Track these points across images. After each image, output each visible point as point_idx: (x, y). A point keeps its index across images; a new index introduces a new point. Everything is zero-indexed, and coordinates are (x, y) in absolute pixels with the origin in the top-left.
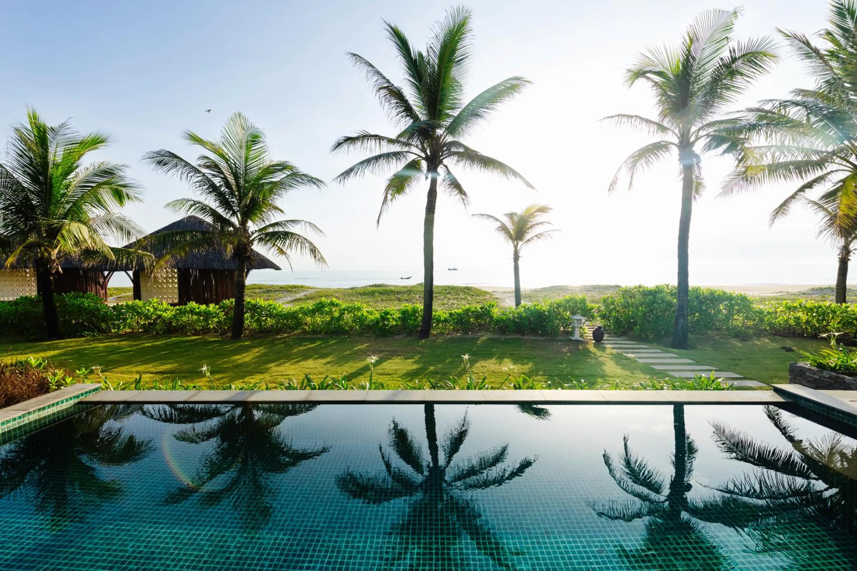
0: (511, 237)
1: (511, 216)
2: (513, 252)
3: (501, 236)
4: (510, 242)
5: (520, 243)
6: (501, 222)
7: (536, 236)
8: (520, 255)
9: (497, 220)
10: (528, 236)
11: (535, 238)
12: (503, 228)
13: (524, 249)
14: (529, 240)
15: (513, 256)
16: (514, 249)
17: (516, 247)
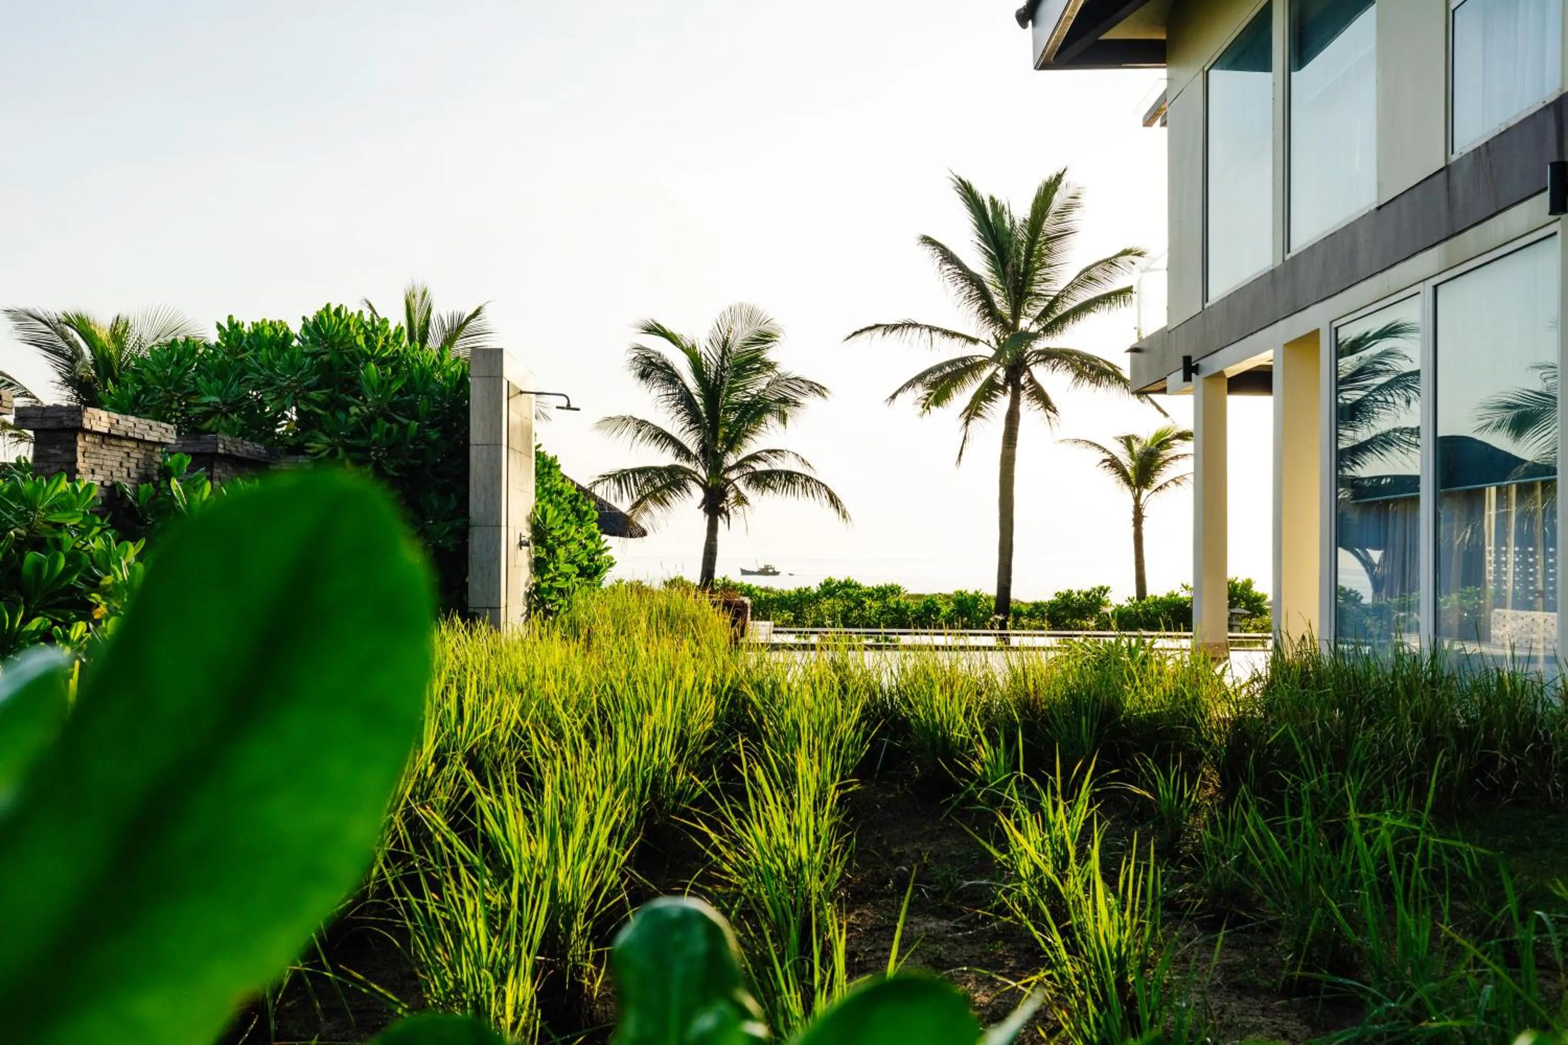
0: (1127, 480)
1: (1128, 441)
2: (1132, 509)
3: (1111, 479)
4: (1126, 488)
5: (1145, 492)
6: (1110, 453)
7: (1173, 480)
8: (1145, 513)
9: (1104, 450)
10: (1159, 480)
11: (1172, 484)
12: (1114, 463)
13: (1152, 501)
14: (1160, 487)
15: (1132, 516)
16: (1133, 503)
17: (1137, 499)
